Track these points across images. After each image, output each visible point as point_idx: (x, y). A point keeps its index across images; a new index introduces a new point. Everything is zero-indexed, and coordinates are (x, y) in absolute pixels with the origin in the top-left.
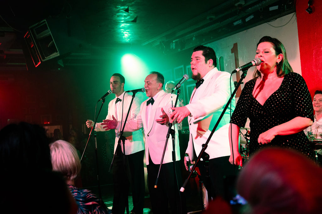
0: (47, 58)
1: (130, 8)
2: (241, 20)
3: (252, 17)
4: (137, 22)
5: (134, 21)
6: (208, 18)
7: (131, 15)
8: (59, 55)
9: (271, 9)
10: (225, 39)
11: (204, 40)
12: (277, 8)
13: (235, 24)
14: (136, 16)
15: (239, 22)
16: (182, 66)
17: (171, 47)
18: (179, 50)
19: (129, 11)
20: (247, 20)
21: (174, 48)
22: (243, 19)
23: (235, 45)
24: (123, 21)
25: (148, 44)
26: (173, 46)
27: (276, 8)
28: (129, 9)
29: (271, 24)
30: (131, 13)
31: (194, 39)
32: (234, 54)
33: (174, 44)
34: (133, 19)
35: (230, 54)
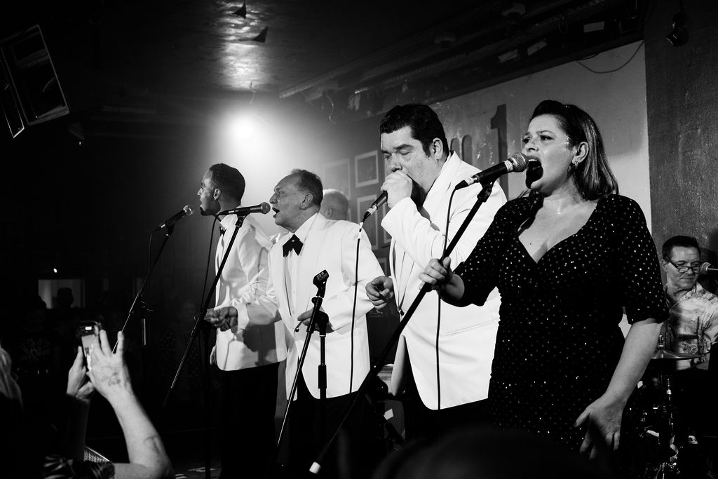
0: (40, 119)
1: (248, 8)
2: (516, 51)
3: (542, 45)
4: (267, 41)
5: (259, 39)
6: (437, 41)
7: (253, 24)
8: (67, 112)
9: (589, 28)
10: (479, 93)
11: (428, 92)
12: (602, 28)
13: (503, 58)
14: (263, 28)
15: (512, 55)
17: (351, 103)
18: (369, 113)
19: (247, 15)
20: (531, 51)
21: (357, 108)
22: (523, 48)
23: (501, 110)
24: (232, 38)
25: (294, 95)
26: (355, 103)
27: (600, 26)
28: (247, 10)
29: (587, 66)
30: (252, 20)
31: (404, 89)
32: (496, 130)
33: (357, 100)
34: (256, 35)
35: (488, 129)
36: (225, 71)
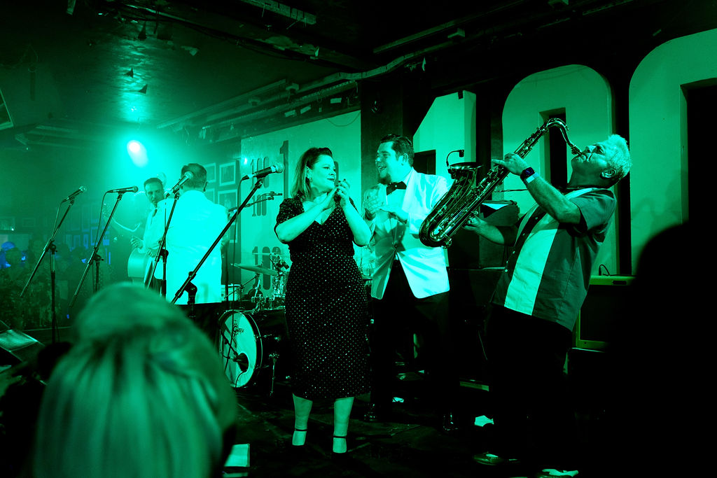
1: (135, 72)
2: (294, 111)
3: (308, 108)
4: (147, 93)
5: (143, 91)
6: (250, 101)
7: (138, 81)
9: (333, 101)
10: (274, 133)
11: (245, 131)
12: (340, 102)
13: (287, 114)
14: (144, 85)
15: (293, 113)
16: (214, 164)
17: (200, 134)
18: (211, 141)
19: (134, 76)
20: (303, 111)
21: (204, 137)
22: (298, 109)
23: (286, 143)
24: (125, 89)
25: (165, 128)
26: (203, 134)
27: (338, 100)
28: (134, 73)
29: (332, 122)
30: (138, 79)
31: (232, 128)
32: (283, 155)
33: (205, 132)
34: (141, 88)
35: (279, 153)
36: (122, 109)
